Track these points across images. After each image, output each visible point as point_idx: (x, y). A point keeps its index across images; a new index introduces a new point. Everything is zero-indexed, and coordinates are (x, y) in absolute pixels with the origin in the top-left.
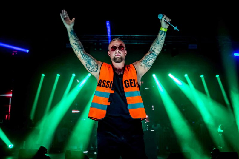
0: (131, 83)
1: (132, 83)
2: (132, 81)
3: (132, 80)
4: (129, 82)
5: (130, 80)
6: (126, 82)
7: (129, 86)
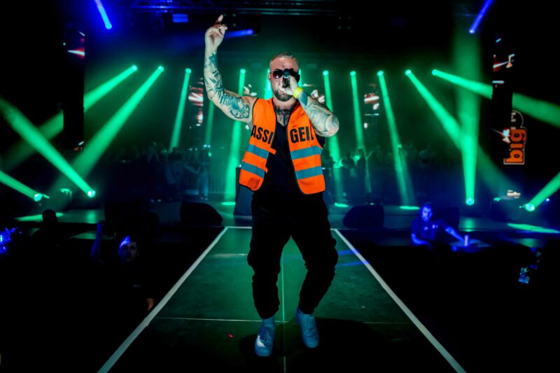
0: (301, 134)
1: (304, 133)
2: (303, 131)
3: (303, 128)
4: (298, 133)
5: (299, 128)
6: (294, 133)
7: (297, 141)
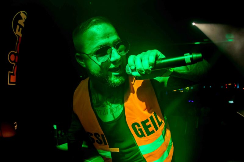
0: (147, 127)
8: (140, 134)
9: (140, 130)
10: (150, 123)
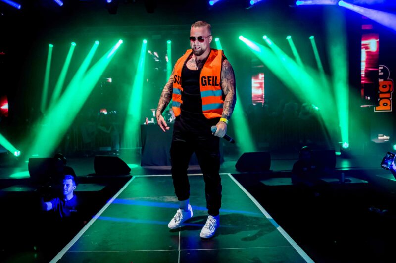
5: (208, 77)
6: (204, 79)
8: (204, 83)
9: (205, 81)
10: (211, 79)
